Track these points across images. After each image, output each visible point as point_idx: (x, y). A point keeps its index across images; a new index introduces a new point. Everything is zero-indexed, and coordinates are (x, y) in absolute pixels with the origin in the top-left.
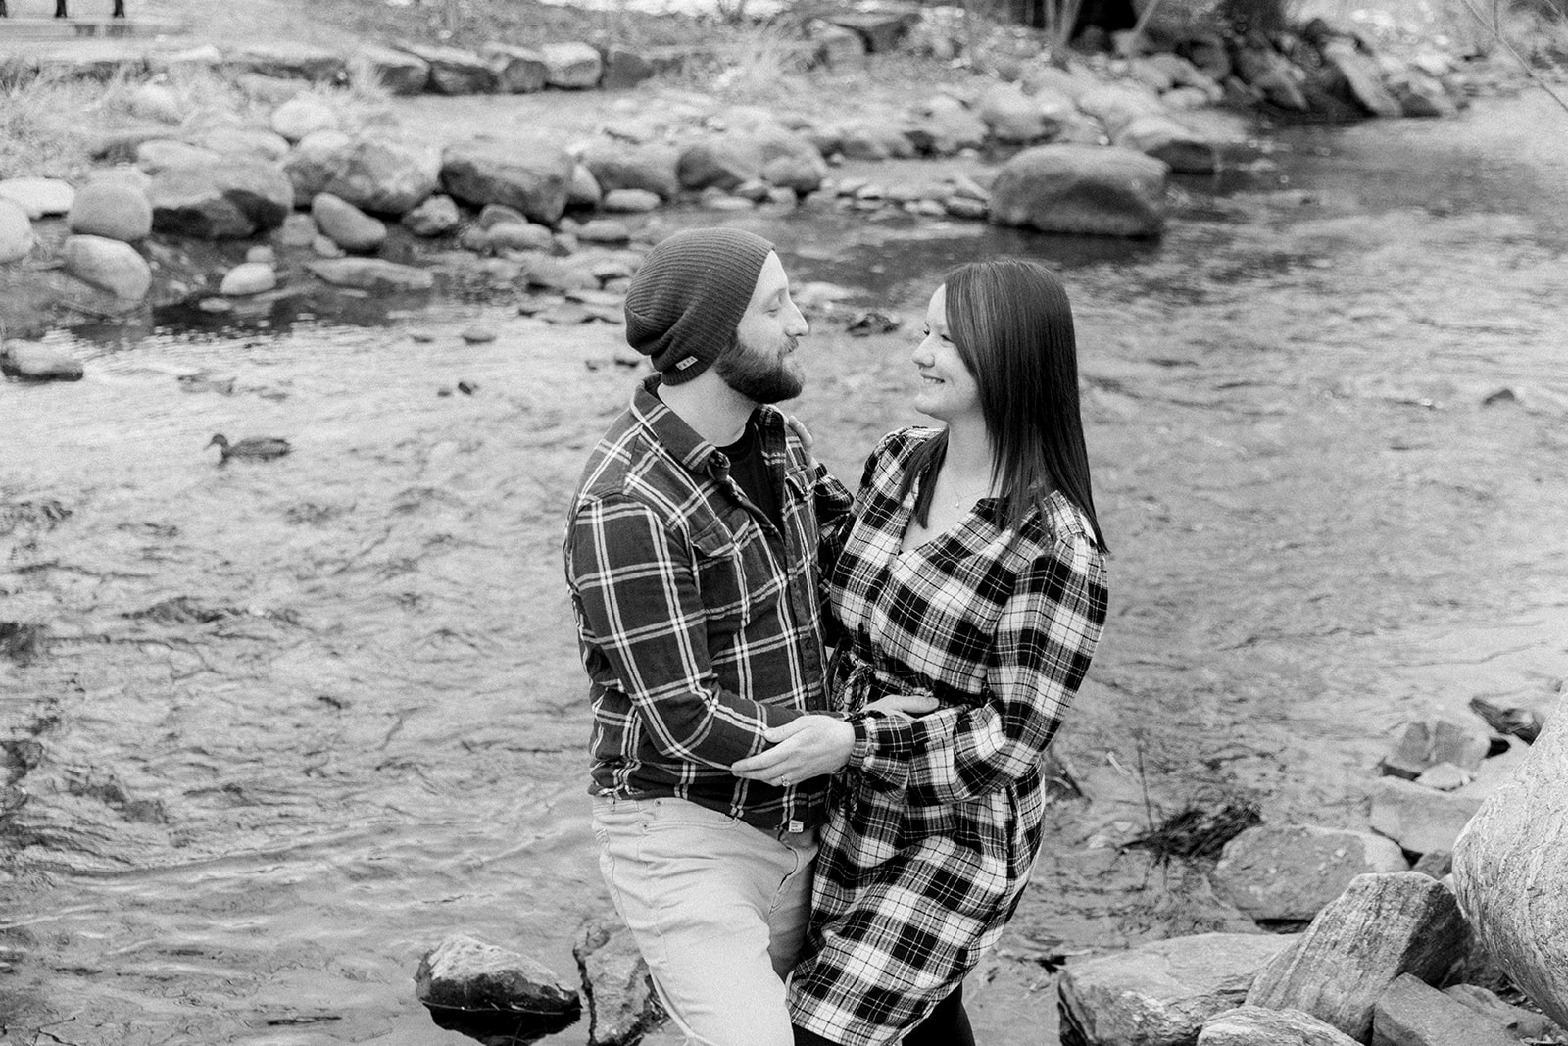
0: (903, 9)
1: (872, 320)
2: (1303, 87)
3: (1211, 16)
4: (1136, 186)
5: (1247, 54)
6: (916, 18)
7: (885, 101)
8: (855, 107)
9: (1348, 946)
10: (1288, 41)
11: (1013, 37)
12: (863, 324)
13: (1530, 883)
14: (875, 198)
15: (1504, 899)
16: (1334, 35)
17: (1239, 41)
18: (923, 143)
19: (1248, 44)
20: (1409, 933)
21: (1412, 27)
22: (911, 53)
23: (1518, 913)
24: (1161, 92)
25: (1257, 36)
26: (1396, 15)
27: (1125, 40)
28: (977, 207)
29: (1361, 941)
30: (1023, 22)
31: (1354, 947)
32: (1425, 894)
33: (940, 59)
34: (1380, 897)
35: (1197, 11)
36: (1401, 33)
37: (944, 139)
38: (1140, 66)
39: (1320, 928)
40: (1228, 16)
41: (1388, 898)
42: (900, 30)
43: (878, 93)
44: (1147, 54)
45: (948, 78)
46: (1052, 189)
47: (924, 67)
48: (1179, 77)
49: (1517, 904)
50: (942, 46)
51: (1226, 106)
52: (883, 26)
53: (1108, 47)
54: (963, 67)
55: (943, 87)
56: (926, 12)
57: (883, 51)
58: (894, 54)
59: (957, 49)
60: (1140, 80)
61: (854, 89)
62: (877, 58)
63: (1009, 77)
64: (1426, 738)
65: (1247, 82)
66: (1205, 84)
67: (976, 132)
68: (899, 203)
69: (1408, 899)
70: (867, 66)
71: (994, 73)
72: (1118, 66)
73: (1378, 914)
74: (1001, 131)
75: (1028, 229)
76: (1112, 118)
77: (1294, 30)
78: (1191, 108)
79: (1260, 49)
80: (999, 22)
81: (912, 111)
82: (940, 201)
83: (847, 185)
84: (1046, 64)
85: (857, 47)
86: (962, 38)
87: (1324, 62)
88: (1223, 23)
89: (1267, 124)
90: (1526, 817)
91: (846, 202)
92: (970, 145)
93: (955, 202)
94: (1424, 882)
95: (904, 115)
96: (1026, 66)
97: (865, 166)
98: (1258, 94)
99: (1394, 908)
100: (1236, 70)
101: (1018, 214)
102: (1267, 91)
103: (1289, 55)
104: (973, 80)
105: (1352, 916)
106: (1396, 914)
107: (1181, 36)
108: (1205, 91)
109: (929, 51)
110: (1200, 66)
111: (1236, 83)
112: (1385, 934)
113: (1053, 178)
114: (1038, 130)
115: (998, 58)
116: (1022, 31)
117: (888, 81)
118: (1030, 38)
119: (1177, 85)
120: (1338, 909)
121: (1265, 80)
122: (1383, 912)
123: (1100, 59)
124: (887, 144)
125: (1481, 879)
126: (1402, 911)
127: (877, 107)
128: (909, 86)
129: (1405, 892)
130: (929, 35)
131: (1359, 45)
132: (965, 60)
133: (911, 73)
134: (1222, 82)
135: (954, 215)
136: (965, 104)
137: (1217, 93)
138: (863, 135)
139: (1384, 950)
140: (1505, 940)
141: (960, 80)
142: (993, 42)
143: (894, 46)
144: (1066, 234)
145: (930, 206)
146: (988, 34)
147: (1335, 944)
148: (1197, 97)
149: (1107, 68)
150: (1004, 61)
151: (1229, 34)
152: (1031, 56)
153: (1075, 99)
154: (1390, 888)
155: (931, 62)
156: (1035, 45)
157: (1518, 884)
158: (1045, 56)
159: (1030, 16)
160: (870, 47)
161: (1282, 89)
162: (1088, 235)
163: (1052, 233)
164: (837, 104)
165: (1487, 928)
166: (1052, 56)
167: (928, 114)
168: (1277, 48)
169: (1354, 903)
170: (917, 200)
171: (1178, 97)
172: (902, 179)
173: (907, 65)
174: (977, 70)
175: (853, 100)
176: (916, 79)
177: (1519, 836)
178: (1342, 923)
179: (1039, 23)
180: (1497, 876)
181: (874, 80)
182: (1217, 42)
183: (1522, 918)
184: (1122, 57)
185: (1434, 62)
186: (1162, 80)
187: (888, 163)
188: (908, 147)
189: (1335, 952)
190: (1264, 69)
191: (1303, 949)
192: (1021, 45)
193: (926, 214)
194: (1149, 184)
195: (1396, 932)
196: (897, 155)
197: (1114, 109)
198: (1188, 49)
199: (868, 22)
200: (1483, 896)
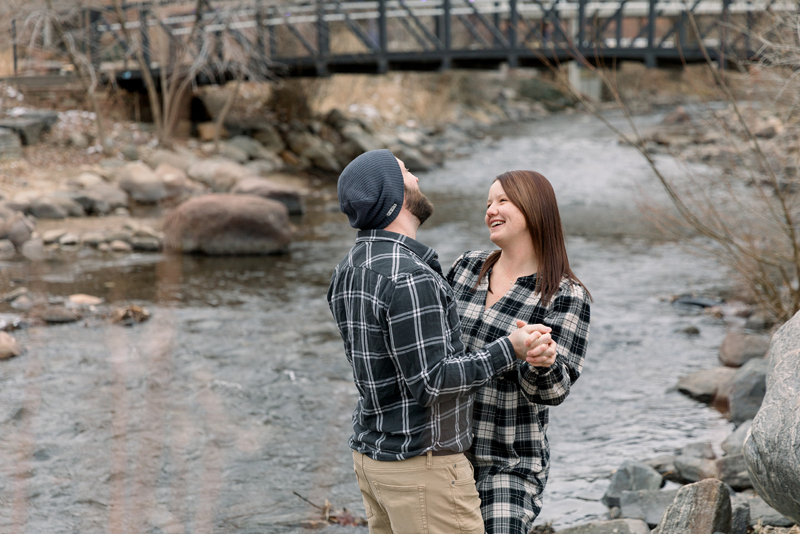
0: (44, 112)
1: (130, 314)
2: (335, 156)
3: (261, 111)
4: (271, 218)
5: (292, 136)
6: (55, 119)
7: (47, 179)
8: (25, 185)
9: (685, 523)
10: (317, 126)
11: (129, 129)
12: (126, 317)
13: (793, 443)
14: (72, 244)
15: (781, 455)
16: (346, 120)
17: (285, 127)
18: (88, 206)
19: (292, 128)
20: (714, 510)
21: (390, 116)
22: (56, 144)
23: (791, 458)
24: (242, 163)
25: (297, 123)
26: (378, 107)
27: (208, 130)
28: (156, 243)
29: (691, 519)
30: (132, 119)
31: (688, 524)
32: (718, 488)
33: (78, 148)
34: (695, 495)
35: (250, 109)
36: (384, 120)
37: (101, 202)
38: (223, 146)
39: (667, 518)
40: (273, 110)
41: (700, 494)
42: (45, 127)
43: (38, 173)
44: (225, 138)
45: (87, 160)
46: (213, 224)
47: (67, 154)
48: (253, 153)
49: (789, 454)
50: (78, 138)
51: (288, 171)
52: (34, 125)
53: (195, 134)
54: (97, 152)
55: (85, 167)
56: (61, 115)
57: (34, 144)
58: (43, 146)
59: (90, 140)
60: (227, 156)
61: (20, 172)
62: (31, 150)
63: (131, 157)
64: (628, 477)
65: (297, 154)
66: (270, 156)
67: (121, 197)
68: (94, 245)
69: (710, 492)
70: (24, 156)
71: (120, 156)
72: (208, 147)
73: (696, 503)
74: (138, 196)
75: (198, 254)
76: (219, 181)
77: (319, 118)
78: (264, 174)
79: (300, 132)
80: (116, 120)
81: (69, 184)
82: (126, 240)
83: (50, 235)
84: (157, 148)
85: (16, 142)
86: (94, 131)
87: (344, 139)
88: (270, 116)
89: (317, 182)
90: (781, 416)
91: (54, 246)
92: (119, 205)
93: (136, 241)
94: (717, 482)
95: (63, 187)
96: (144, 150)
97: (52, 223)
98: (305, 163)
99: (704, 499)
100: (288, 147)
101: (190, 244)
102: (312, 160)
103: (320, 134)
104: (105, 161)
105: (683, 508)
106: (705, 502)
107: (243, 126)
108: (271, 161)
109: (69, 143)
110: (265, 144)
111: (289, 156)
112: (702, 513)
113: (213, 217)
114: (164, 193)
115: (121, 145)
116: (134, 126)
117: (42, 165)
118: (140, 130)
119: (251, 158)
120: (675, 506)
121: (308, 152)
122: (699, 502)
123: (193, 143)
124: (64, 207)
125: (766, 450)
126: (709, 499)
127: (42, 184)
128: (60, 168)
129: (708, 489)
130: (66, 131)
131: (363, 126)
132: (98, 147)
133: (58, 157)
134: (280, 155)
135: (139, 249)
136: (106, 179)
137: (279, 163)
138: (46, 201)
139: (703, 522)
140: (785, 475)
141: (97, 162)
142: (115, 133)
143: (42, 140)
144: (227, 255)
145: (119, 244)
146: (111, 129)
147: (678, 524)
148: (267, 166)
149: (200, 149)
150: (128, 147)
151: (276, 122)
152: (145, 142)
153: (186, 170)
154: (700, 489)
155: (72, 150)
156: (146, 135)
157: (788, 445)
158: (155, 142)
159: (137, 114)
160: (24, 141)
161: (322, 158)
162: (241, 255)
163: (216, 255)
164: (11, 183)
165: (773, 475)
166: (160, 141)
167: (81, 186)
168: (311, 131)
169: (683, 501)
170: (108, 242)
171: (255, 166)
172: (84, 230)
173: (54, 153)
174: (108, 154)
175: (22, 179)
176: (64, 162)
177: (781, 425)
178: (679, 512)
179: (147, 118)
180: (774, 446)
181: (33, 165)
182: (270, 128)
183: (793, 460)
184: (208, 141)
185: (411, 137)
186: (242, 155)
187: (68, 221)
188: (79, 209)
189: (678, 528)
190: (306, 145)
191: (661, 531)
192: (136, 135)
193: (118, 250)
194: (280, 217)
195: (708, 510)
196: (72, 214)
197: (219, 175)
198: (252, 132)
199: (22, 123)
200: (768, 459)
